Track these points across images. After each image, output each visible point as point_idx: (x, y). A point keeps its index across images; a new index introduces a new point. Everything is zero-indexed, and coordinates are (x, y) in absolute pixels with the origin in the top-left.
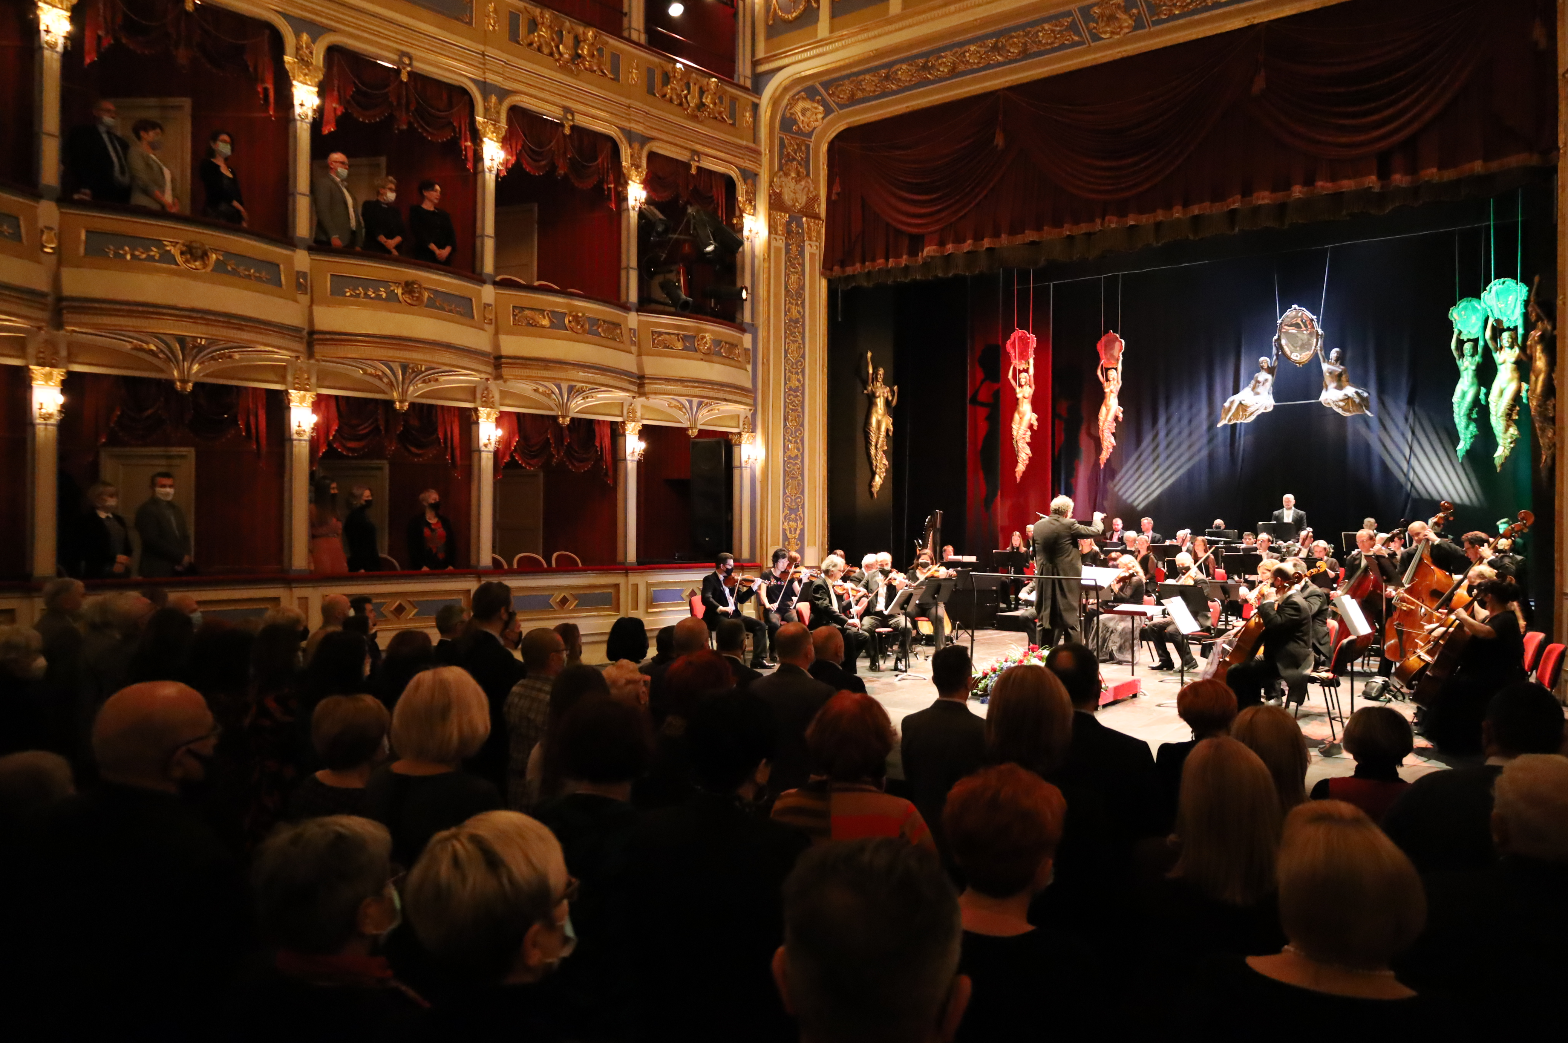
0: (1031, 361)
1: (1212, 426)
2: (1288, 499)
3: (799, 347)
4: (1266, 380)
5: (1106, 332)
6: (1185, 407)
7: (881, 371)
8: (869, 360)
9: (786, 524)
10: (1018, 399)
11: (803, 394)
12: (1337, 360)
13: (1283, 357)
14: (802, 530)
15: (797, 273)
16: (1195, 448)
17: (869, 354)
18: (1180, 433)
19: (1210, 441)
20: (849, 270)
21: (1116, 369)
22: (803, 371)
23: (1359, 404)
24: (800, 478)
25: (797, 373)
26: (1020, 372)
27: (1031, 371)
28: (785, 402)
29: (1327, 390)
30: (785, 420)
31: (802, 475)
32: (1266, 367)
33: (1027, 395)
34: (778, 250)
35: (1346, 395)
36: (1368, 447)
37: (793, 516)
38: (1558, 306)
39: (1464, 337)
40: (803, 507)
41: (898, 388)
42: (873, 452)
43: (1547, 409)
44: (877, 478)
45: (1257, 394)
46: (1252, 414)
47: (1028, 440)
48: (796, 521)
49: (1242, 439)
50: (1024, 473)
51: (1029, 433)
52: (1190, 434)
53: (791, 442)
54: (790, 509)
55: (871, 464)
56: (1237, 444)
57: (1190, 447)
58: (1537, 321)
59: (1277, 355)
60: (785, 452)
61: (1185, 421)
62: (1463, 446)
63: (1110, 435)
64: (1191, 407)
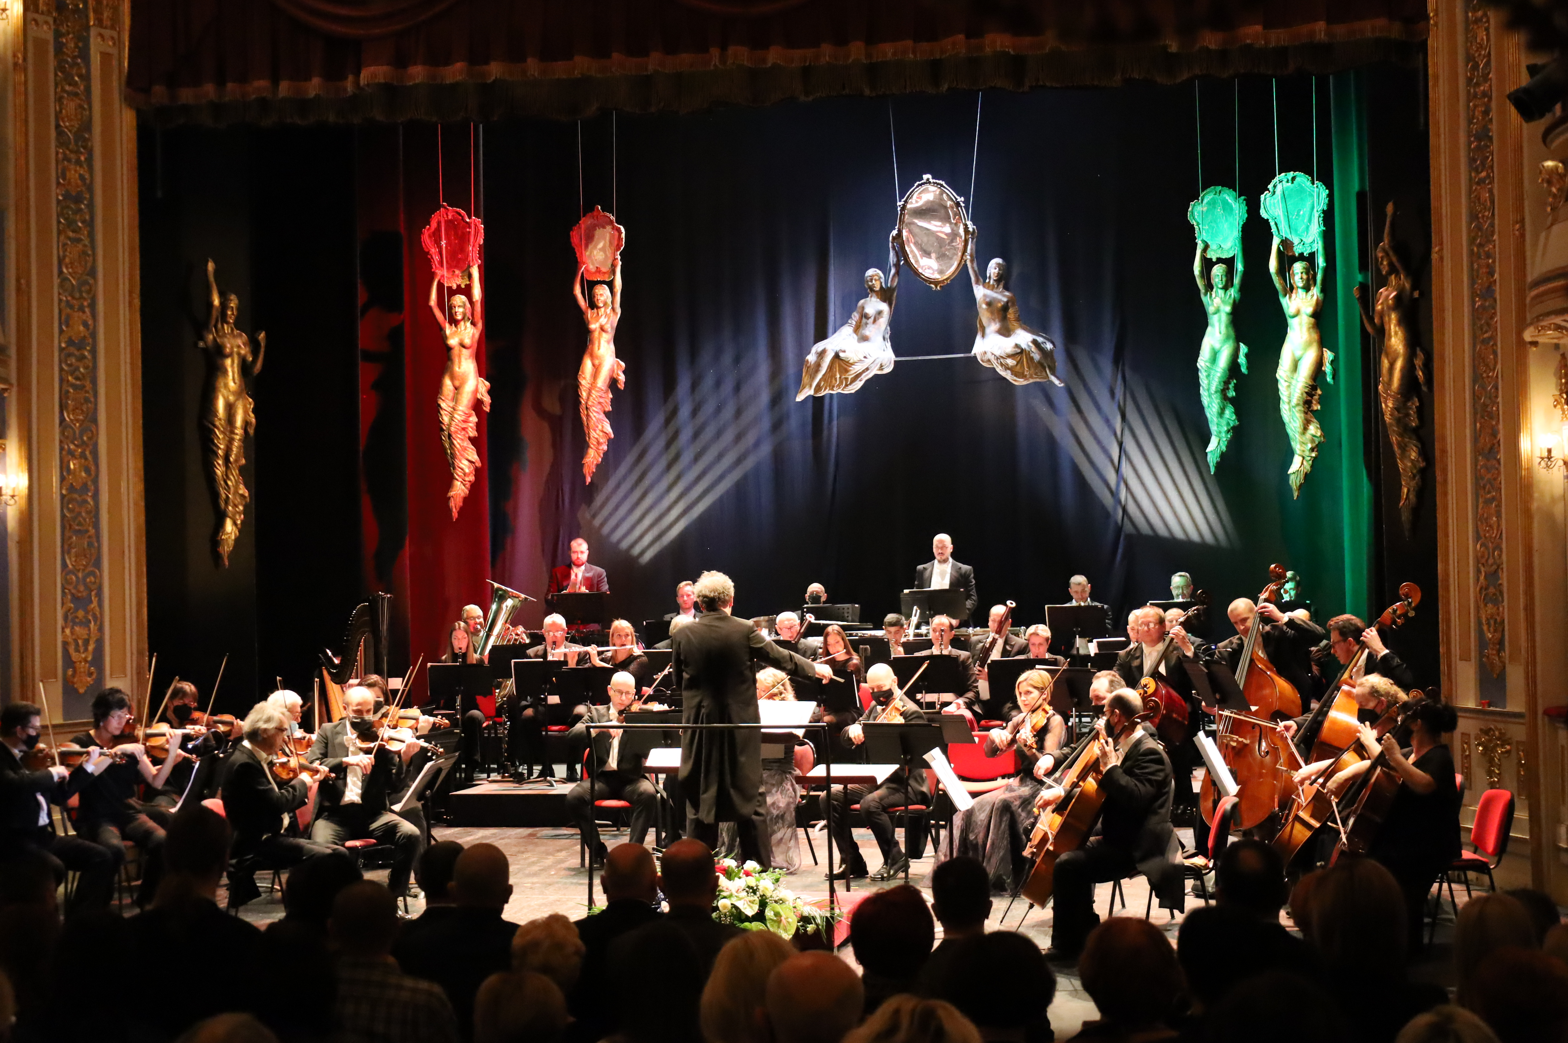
0: (475, 272)
1: (778, 398)
2: (941, 541)
3: (84, 253)
4: (880, 313)
5: (589, 208)
6: (727, 359)
7: (234, 303)
8: (212, 278)
9: (68, 631)
10: (449, 349)
11: (94, 352)
12: (998, 281)
13: (906, 269)
14: (100, 642)
15: (76, 95)
16: (750, 439)
17: (211, 266)
18: (719, 410)
19: (776, 426)
20: (187, 95)
21: (611, 285)
22: (93, 306)
23: (1040, 363)
24: (92, 531)
25: (81, 309)
26: (452, 292)
27: (477, 292)
28: (61, 370)
29: (983, 336)
30: (62, 408)
31: (96, 525)
32: (877, 288)
33: (467, 341)
34: (40, 44)
35: (1017, 346)
36: (1052, 443)
37: (81, 613)
38: (1433, 261)
39: (1212, 255)
40: (99, 595)
41: (267, 337)
42: (219, 471)
43: (1408, 415)
44: (229, 526)
45: (864, 339)
46: (858, 376)
47: (473, 433)
48: (86, 623)
49: (835, 423)
50: (466, 500)
51: (474, 419)
52: (738, 413)
53: (74, 456)
54: (75, 599)
55: (215, 495)
56: (825, 433)
57: (738, 438)
58: (1390, 273)
59: (897, 265)
60: (63, 479)
61: (728, 386)
62: (1216, 447)
63: (602, 416)
64: (737, 360)
